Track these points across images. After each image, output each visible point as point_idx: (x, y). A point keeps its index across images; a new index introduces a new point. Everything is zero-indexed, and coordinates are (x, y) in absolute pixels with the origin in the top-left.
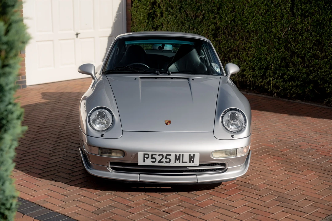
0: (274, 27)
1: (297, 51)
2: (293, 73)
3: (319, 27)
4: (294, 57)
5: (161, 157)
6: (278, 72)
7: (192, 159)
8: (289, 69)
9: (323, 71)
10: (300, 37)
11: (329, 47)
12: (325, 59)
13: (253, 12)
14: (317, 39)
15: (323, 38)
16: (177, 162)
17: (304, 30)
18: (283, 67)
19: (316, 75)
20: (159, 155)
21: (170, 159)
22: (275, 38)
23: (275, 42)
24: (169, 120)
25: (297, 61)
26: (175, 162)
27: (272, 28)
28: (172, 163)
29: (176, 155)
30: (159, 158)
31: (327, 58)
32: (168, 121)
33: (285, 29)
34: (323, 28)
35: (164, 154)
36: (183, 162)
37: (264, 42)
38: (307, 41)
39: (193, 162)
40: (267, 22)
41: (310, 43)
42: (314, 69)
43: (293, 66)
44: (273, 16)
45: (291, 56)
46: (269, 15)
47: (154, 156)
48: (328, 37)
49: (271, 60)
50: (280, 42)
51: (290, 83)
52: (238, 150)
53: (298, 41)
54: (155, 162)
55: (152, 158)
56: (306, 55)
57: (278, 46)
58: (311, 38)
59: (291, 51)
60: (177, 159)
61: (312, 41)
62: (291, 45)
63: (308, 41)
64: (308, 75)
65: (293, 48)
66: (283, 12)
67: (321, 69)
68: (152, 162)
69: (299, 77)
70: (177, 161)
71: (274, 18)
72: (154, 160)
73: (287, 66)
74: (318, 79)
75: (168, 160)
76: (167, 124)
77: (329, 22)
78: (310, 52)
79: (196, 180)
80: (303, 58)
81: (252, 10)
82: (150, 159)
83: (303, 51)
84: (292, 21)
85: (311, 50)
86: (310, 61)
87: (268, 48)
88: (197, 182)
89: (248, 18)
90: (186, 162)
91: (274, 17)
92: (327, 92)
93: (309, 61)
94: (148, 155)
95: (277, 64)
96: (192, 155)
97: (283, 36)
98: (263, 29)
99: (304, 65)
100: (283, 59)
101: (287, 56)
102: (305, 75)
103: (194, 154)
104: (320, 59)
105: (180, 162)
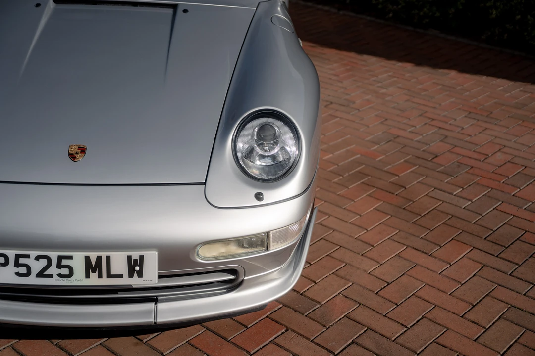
5: (43, 262)
7: (135, 266)
16: (94, 276)
20: (38, 258)
21: (71, 269)
24: (82, 144)
26: (88, 276)
28: (79, 279)
29: (87, 259)
30: (37, 266)
32: (79, 148)
35: (54, 255)
36: (109, 276)
39: (140, 274)
47: (22, 261)
52: (271, 235)
54: (28, 274)
55: (17, 265)
60: (92, 267)
68: (18, 274)
70: (94, 272)
72: (23, 270)
75: (65, 271)
76: (72, 157)
79: (151, 318)
82: (11, 269)
88: (155, 323)
90: (121, 276)
92: (491, 16)
94: (5, 256)
96: (135, 255)
103: (142, 253)
105: (100, 276)
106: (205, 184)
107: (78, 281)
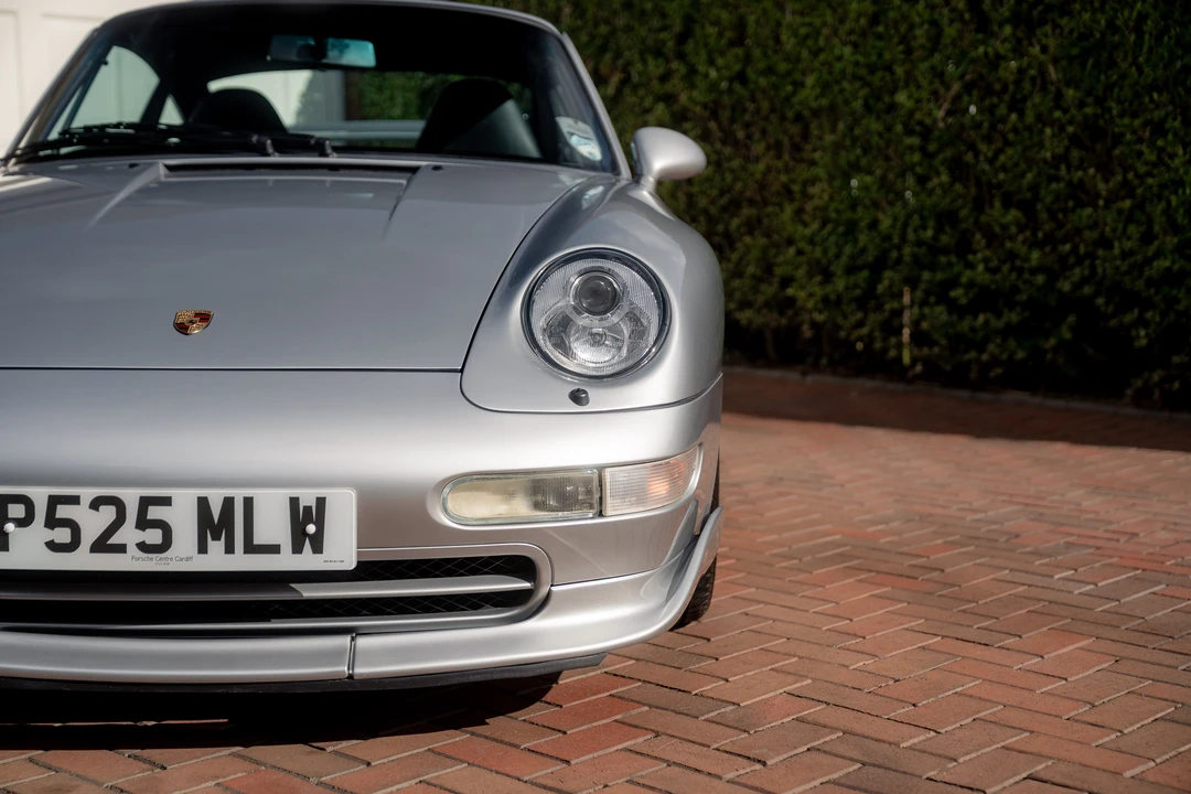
0: (901, 84)
1: (1002, 176)
2: (987, 277)
3: (1090, 62)
4: (992, 207)
5: (108, 514)
6: (926, 275)
7: (307, 523)
8: (970, 257)
9: (1117, 251)
10: (1014, 116)
11: (1138, 147)
12: (1123, 199)
13: (818, 33)
14: (1086, 117)
15: (1109, 110)
16: (216, 546)
17: (1027, 86)
18: (946, 251)
19: (1087, 272)
20: (96, 504)
21: (165, 528)
22: (909, 132)
23: (911, 148)
24: (202, 309)
25: (1004, 221)
26: (203, 549)
27: (893, 92)
28: (184, 556)
29: (203, 504)
30: (93, 523)
31: (1131, 194)
32: (197, 315)
33: (948, 88)
34: (1112, 64)
35: (131, 497)
36: (250, 548)
37: (866, 151)
38: (1042, 132)
39: (318, 547)
40: (872, 69)
41: (1053, 136)
42: (1075, 249)
43: (988, 246)
44: (896, 40)
45: (979, 205)
46: (879, 37)
47: (63, 512)
48: (1131, 104)
49: (893, 226)
50: (932, 147)
51: (976, 317)
53: (1004, 136)
54: (73, 546)
55: (52, 522)
56: (1043, 192)
57: (921, 164)
58: (1057, 114)
59: (979, 183)
60: (215, 524)
61: (1062, 129)
62: (977, 154)
63: (1048, 131)
64: (1053, 276)
65: (986, 167)
66: (936, 16)
67: (1107, 244)
68: (51, 545)
69: (1015, 290)
70: (216, 537)
71: (901, 48)
72: (63, 536)
73: (964, 248)
74: (1097, 294)
75: (154, 536)
76: (182, 328)
77: (1132, 38)
78: (1057, 179)
79: (342, 664)
80: (1028, 208)
81: (810, 24)
82: (38, 532)
83: (1029, 176)
84: (977, 48)
85: (1063, 167)
86: (1061, 216)
87: (883, 178)
88: (351, 677)
89: (798, 60)
90: (274, 549)
91: (900, 43)
92: (1136, 344)
93: (1052, 216)
94: (27, 502)
95: (919, 243)
96: (308, 498)
97: (944, 120)
98: (856, 98)
99: (1034, 234)
100: (946, 218)
101: (960, 202)
102: (1040, 279)
103: (321, 492)
104: (1101, 202)
105: (230, 549)
106: (462, 371)
107: (181, 560)
